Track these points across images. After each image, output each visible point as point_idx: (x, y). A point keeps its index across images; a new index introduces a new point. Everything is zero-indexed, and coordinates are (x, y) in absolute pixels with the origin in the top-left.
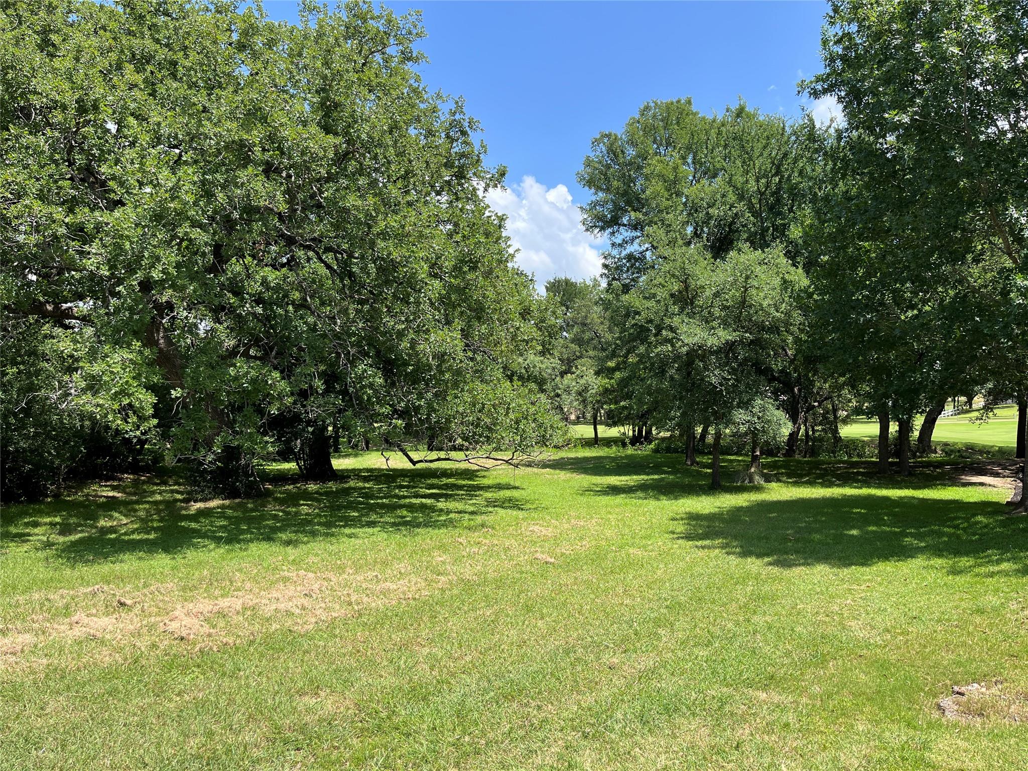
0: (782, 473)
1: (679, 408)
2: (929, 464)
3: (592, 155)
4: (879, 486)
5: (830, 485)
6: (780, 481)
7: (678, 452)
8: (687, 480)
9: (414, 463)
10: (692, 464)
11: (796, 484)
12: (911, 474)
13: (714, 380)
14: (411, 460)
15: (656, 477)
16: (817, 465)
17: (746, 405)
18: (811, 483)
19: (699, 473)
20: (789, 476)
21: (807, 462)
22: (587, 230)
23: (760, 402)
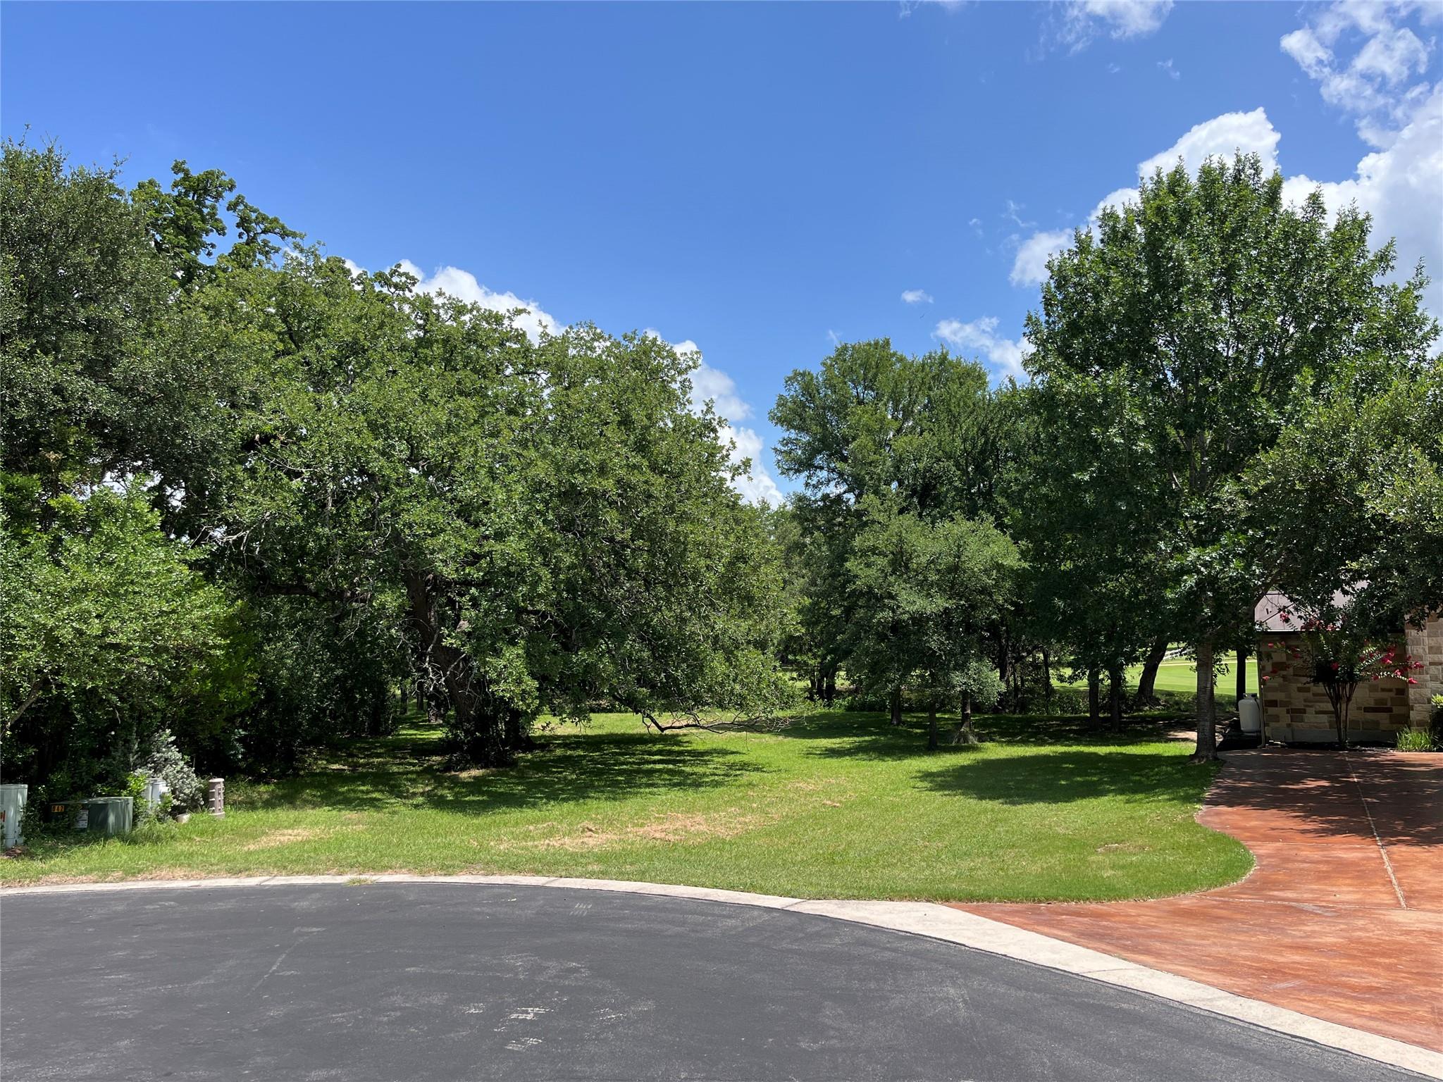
0: (994, 733)
1: (898, 670)
2: (1143, 720)
3: (785, 394)
4: (1089, 744)
5: (1042, 743)
6: (993, 741)
7: (875, 710)
8: (901, 741)
9: (662, 729)
10: (898, 725)
11: (1010, 743)
12: (1121, 731)
13: (934, 646)
14: (659, 727)
15: (867, 738)
16: (1029, 722)
17: (962, 667)
18: (1025, 742)
19: (909, 734)
20: (1002, 735)
21: (1018, 720)
22: (783, 473)
23: (975, 664)
